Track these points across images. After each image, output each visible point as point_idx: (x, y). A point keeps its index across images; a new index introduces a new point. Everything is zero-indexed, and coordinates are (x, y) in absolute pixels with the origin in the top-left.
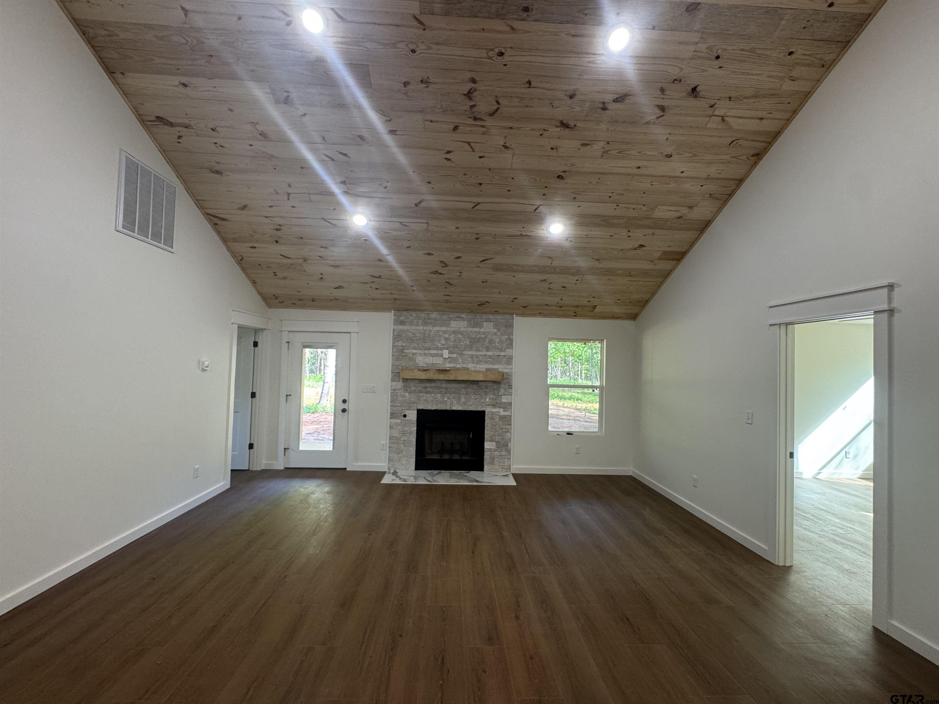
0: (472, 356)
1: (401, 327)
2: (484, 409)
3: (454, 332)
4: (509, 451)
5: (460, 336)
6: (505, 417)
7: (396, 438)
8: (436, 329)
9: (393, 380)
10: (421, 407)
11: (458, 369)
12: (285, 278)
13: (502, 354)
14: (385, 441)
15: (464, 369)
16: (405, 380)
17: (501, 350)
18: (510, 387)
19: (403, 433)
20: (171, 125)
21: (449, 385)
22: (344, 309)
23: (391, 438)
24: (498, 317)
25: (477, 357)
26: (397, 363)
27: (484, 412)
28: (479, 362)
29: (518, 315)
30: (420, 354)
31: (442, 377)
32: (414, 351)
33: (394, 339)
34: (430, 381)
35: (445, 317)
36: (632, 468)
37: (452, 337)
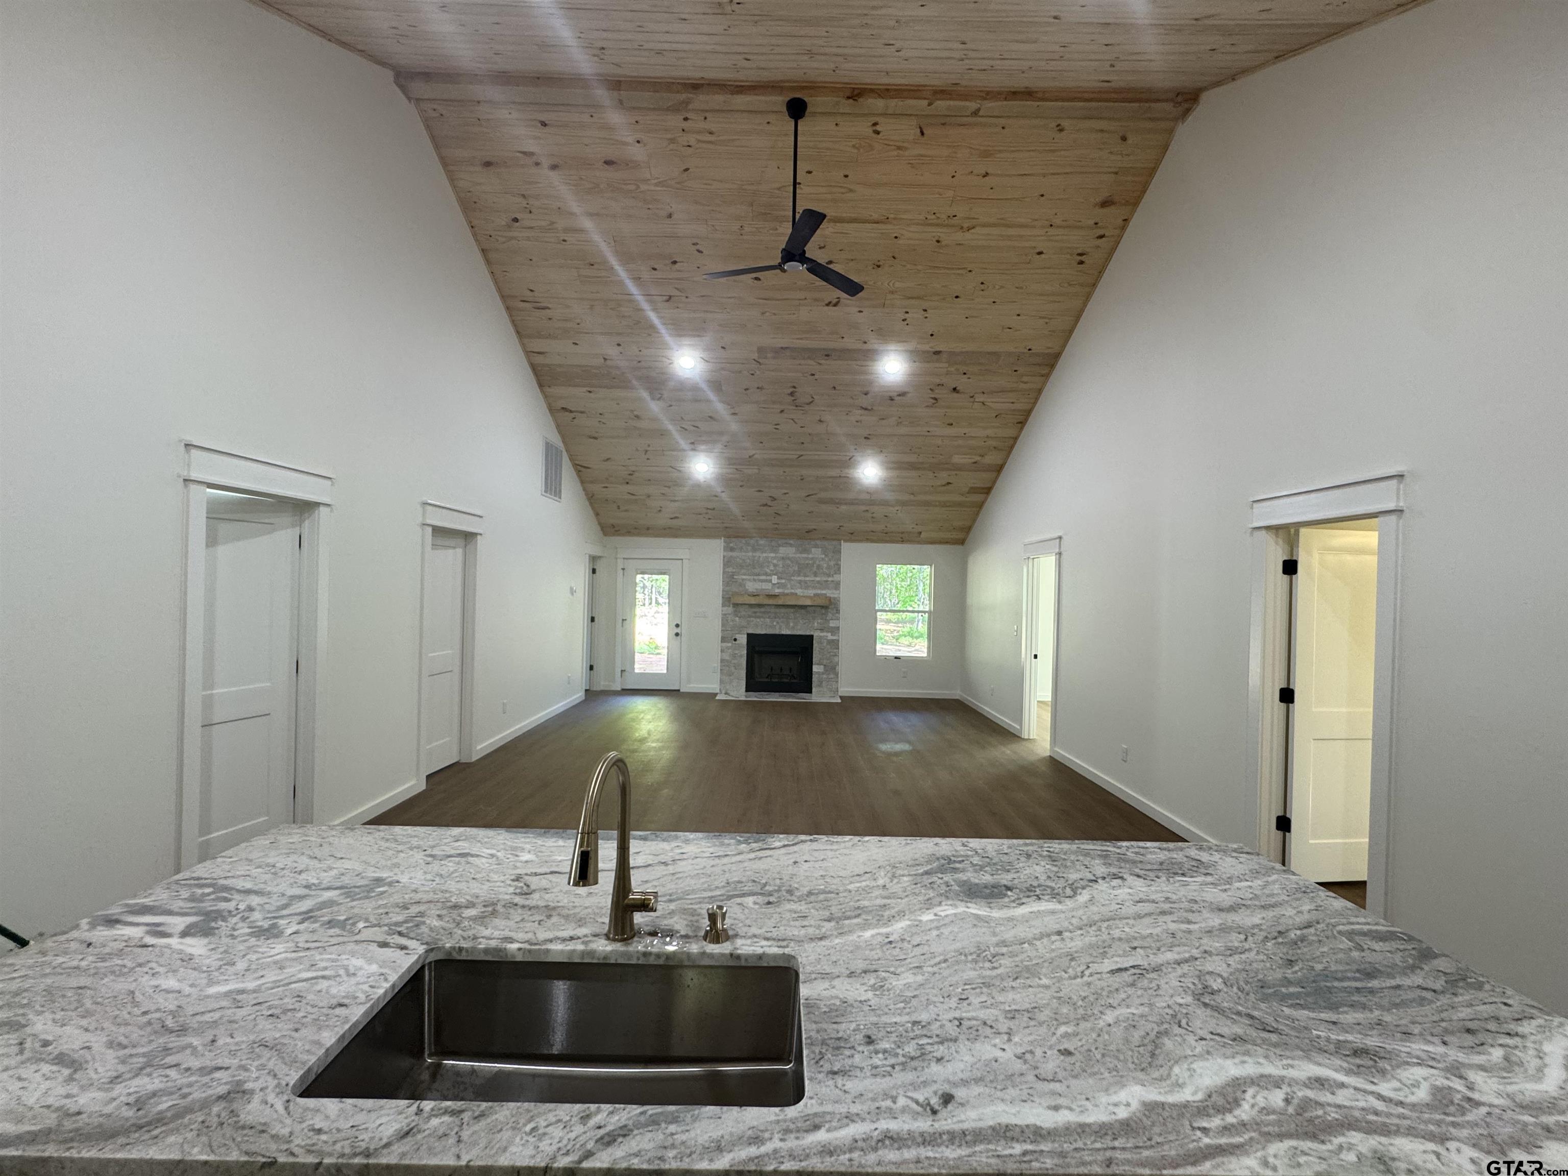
0: (800, 582)
1: (730, 554)
2: (812, 633)
3: (783, 558)
4: (837, 674)
5: (788, 562)
6: (833, 641)
7: (727, 661)
8: (765, 555)
9: (723, 606)
10: (751, 631)
11: (787, 594)
12: (626, 511)
13: (830, 579)
14: (717, 665)
15: (792, 594)
16: (736, 605)
17: (829, 575)
18: (838, 611)
19: (734, 656)
20: (571, 412)
21: (777, 610)
22: (676, 536)
23: (722, 661)
24: (826, 543)
25: (806, 582)
26: (728, 588)
27: (812, 636)
28: (807, 588)
29: (846, 541)
30: (749, 580)
31: (771, 602)
32: (744, 577)
33: (724, 565)
34: (760, 606)
35: (774, 543)
36: (959, 692)
37: (780, 563)
